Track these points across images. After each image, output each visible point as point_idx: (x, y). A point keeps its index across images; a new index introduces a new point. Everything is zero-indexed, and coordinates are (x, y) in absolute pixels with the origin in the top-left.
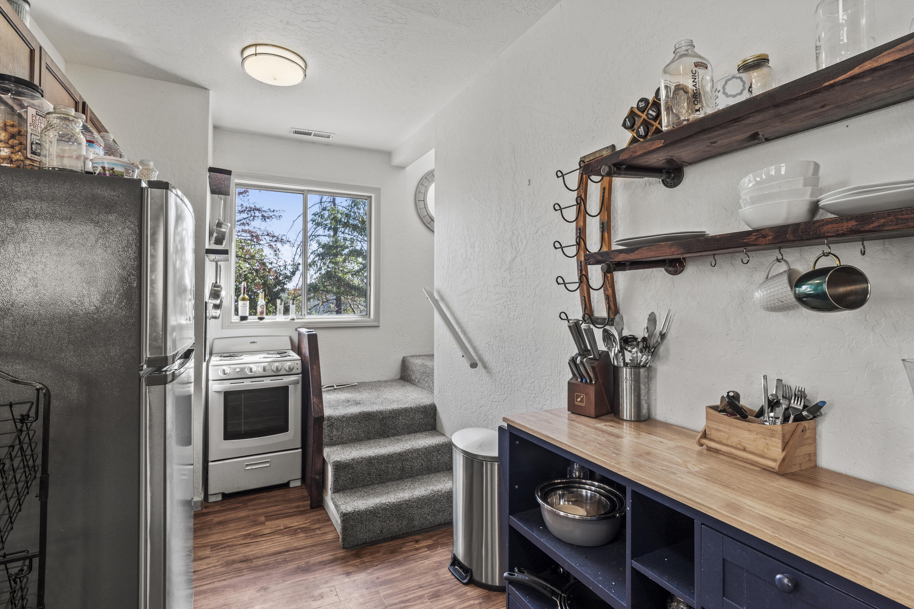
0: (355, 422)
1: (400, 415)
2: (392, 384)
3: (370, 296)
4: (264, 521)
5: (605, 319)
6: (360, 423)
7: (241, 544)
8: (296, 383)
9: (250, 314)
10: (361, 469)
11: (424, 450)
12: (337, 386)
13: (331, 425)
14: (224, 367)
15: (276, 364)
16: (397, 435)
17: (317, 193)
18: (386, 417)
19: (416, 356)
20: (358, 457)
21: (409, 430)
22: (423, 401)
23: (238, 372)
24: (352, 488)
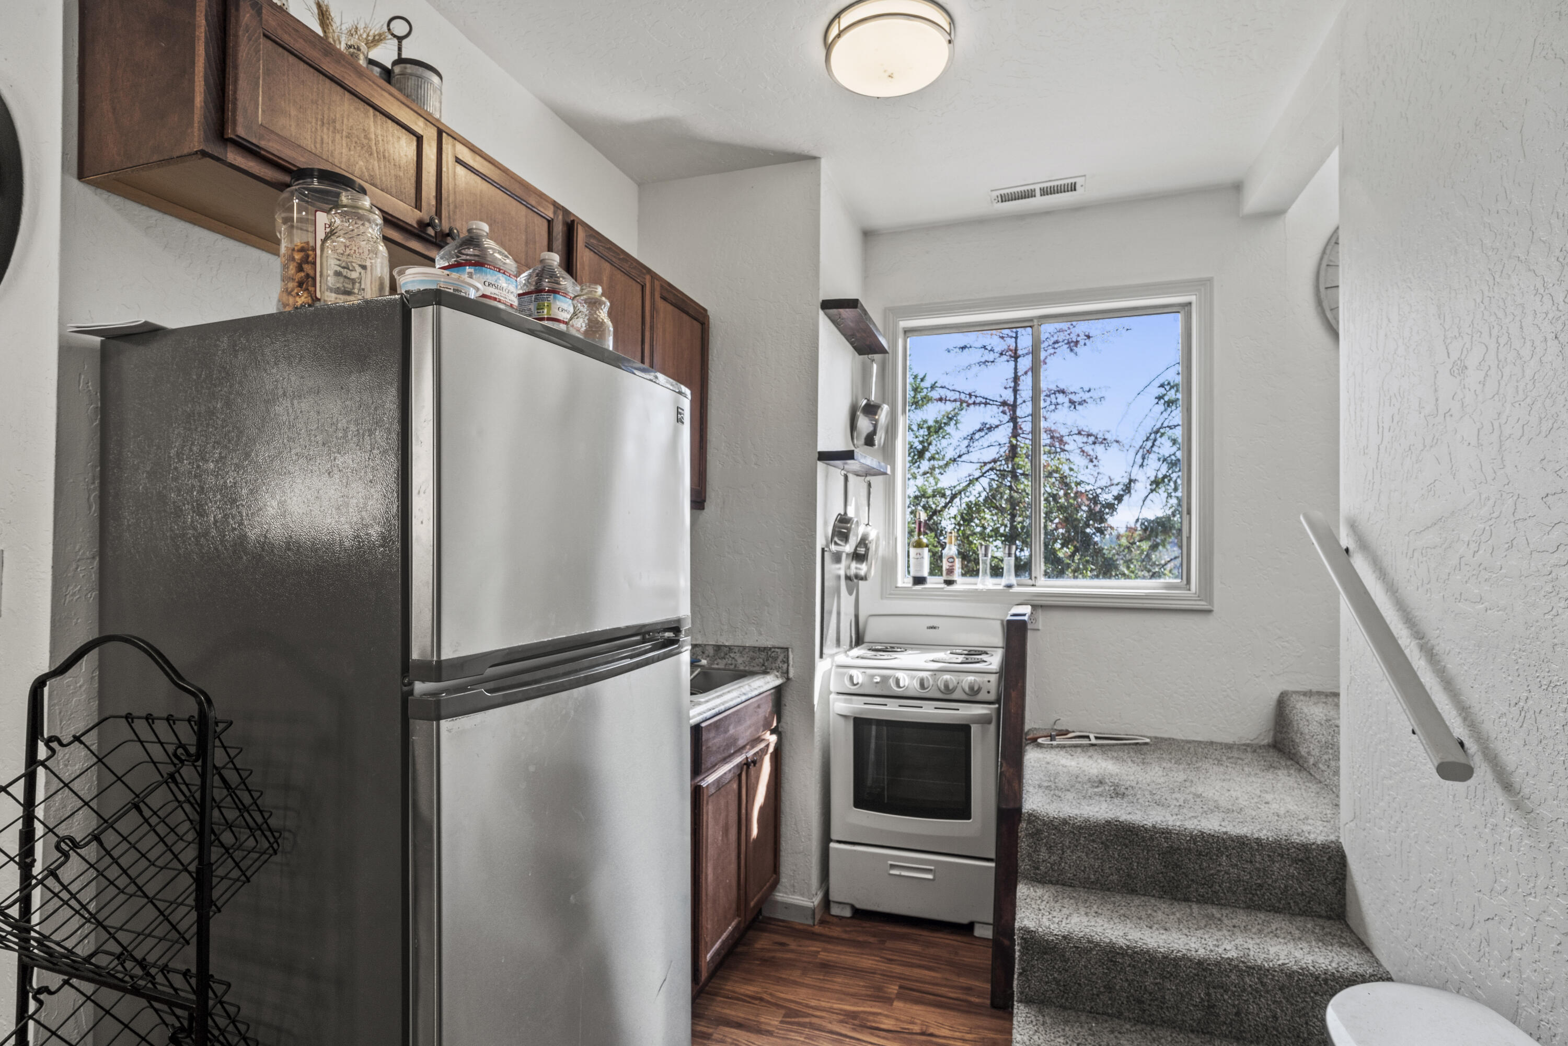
0: (1094, 841)
1: (1222, 853)
2: (1243, 756)
3: (1189, 538)
4: (893, 996)
6: (1107, 847)
7: (832, 1032)
8: (984, 721)
9: (932, 573)
10: (1086, 967)
11: (1283, 978)
12: (1097, 738)
13: (1036, 835)
14: (854, 672)
15: (947, 677)
16: (1213, 903)
17: (1065, 319)
18: (1178, 849)
19: (1319, 693)
20: (1081, 934)
21: (1251, 899)
22: (1306, 828)
23: (877, 683)
24: (1064, 1008)
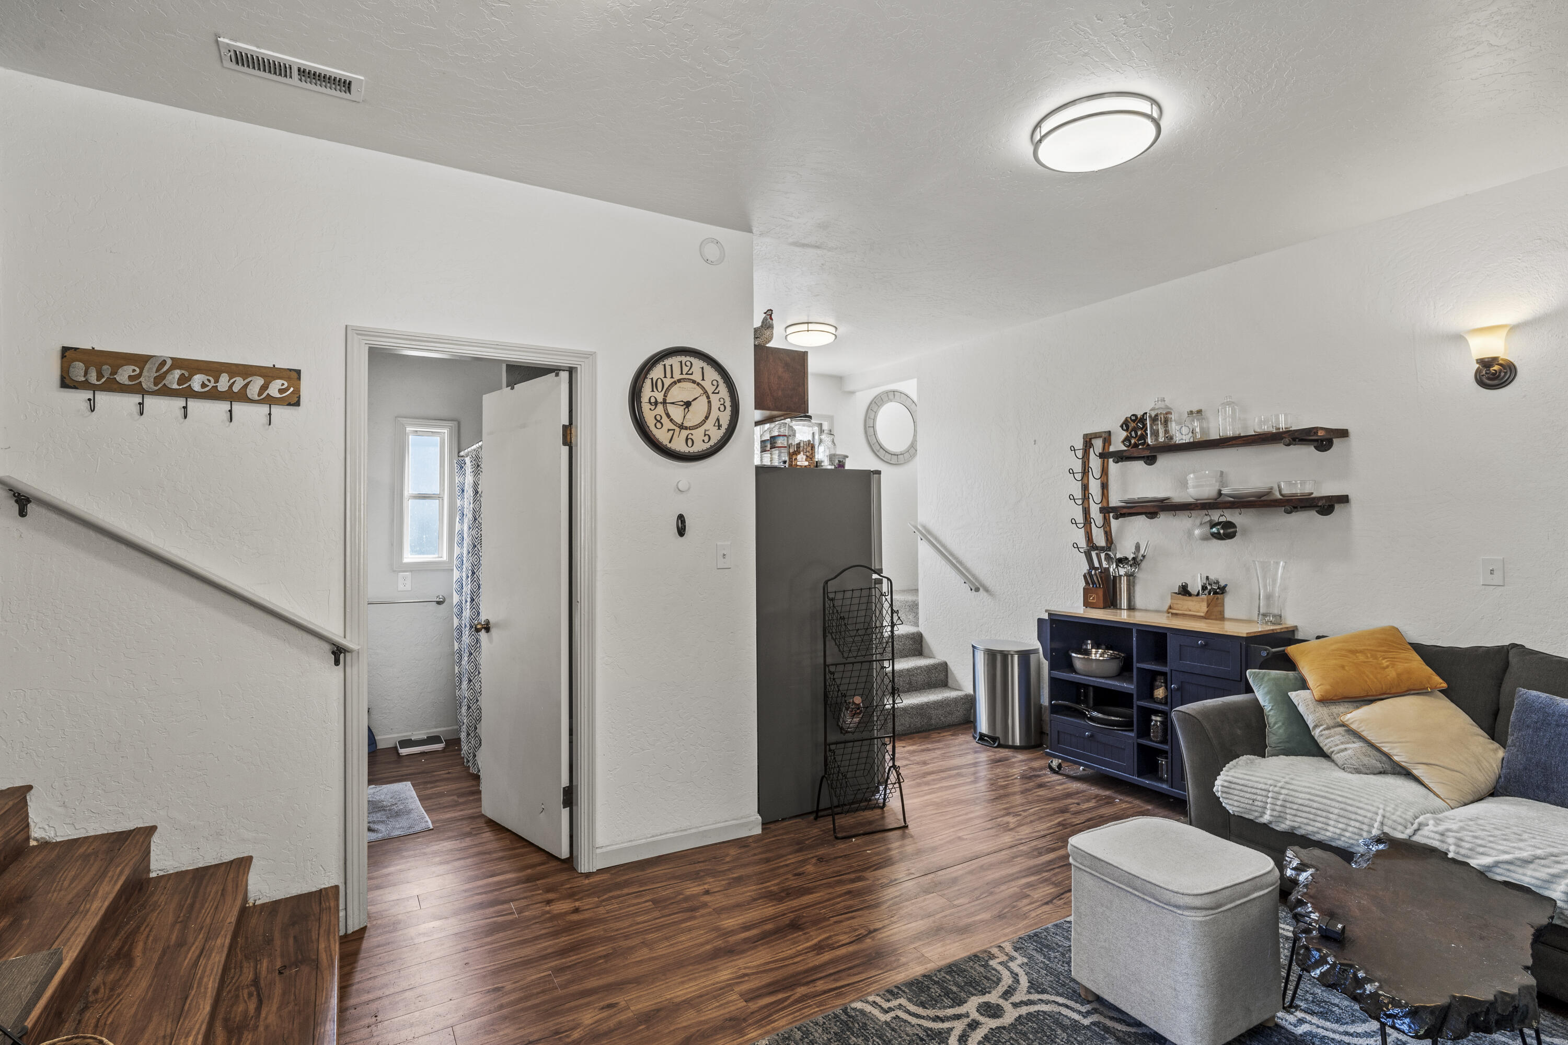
5: (1103, 547)
22: (913, 631)
